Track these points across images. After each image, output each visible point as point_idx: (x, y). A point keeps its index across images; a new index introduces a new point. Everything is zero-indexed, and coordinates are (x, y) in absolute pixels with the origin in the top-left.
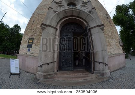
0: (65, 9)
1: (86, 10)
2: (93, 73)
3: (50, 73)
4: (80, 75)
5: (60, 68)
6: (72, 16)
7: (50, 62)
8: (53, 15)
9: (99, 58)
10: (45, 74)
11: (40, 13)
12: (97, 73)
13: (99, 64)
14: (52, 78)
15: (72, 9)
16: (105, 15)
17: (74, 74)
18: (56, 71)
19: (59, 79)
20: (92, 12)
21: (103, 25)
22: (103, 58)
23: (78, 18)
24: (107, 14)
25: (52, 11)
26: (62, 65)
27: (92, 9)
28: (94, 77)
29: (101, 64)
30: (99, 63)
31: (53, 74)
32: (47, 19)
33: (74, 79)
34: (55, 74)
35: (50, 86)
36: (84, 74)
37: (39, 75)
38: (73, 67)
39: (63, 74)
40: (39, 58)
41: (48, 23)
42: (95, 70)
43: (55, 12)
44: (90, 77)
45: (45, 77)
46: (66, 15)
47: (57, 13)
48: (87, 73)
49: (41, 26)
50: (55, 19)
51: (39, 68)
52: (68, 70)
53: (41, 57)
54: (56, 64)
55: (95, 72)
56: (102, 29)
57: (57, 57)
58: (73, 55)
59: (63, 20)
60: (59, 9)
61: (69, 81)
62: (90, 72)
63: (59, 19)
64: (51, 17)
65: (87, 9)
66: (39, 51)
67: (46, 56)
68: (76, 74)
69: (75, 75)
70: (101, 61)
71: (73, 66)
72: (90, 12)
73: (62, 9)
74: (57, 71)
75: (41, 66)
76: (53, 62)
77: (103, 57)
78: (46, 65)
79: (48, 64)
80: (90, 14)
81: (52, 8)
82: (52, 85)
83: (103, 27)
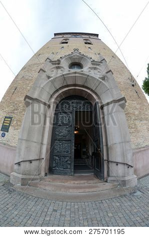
0: (64, 74)
1: (96, 75)
2: (106, 182)
3: (32, 177)
4: (84, 183)
5: (51, 170)
6: (75, 85)
7: (33, 159)
8: (44, 82)
9: (116, 155)
10: (24, 177)
11: (26, 78)
12: (114, 181)
13: (117, 165)
14: (35, 185)
15: (75, 73)
16: (129, 81)
17: (72, 182)
18: (43, 174)
19: (47, 188)
20: (106, 78)
21: (123, 99)
22: (123, 155)
23: (84, 89)
24: (132, 79)
25: (44, 75)
26: (54, 165)
27: (107, 73)
28: (108, 187)
29: (119, 165)
30: (117, 164)
31: (38, 179)
32: (34, 89)
33: (71, 190)
34: (41, 179)
35: (30, 197)
36: (91, 182)
37: (15, 177)
38: (73, 170)
39: (54, 180)
40: (17, 151)
41: (35, 96)
42: (110, 175)
43: (49, 77)
44: (101, 189)
45: (24, 182)
46: (65, 84)
47: (50, 79)
48: (96, 180)
49: (25, 100)
50: (47, 89)
51: (16, 167)
52: (65, 174)
53: (20, 149)
54: (44, 164)
55: (109, 179)
56: (123, 106)
57: (47, 152)
58: (73, 151)
59: (60, 92)
60: (56, 74)
61: (62, 192)
62: (100, 179)
63: (54, 90)
64: (42, 86)
65: (99, 73)
66: (17, 139)
67: (28, 149)
68: (76, 182)
69: (74, 183)
70: (119, 160)
71: (73, 167)
72: (103, 78)
73: (60, 73)
74: (46, 175)
75: (19, 164)
76: (39, 160)
77: (123, 153)
78: (28, 163)
79: (31, 161)
80: (103, 82)
81: (45, 72)
82: (33, 196)
83: (123, 102)
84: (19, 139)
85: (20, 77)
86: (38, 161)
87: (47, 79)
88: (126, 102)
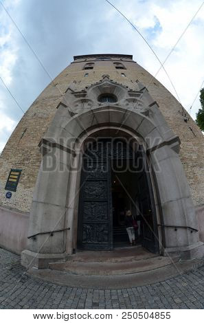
0: (93, 108)
1: (137, 109)
2: (162, 255)
3: (54, 256)
4: (131, 260)
5: (80, 245)
6: (109, 124)
7: (56, 230)
8: (66, 121)
9: (174, 217)
10: (43, 256)
11: (40, 115)
12: (173, 253)
13: (176, 230)
14: (60, 268)
15: (108, 107)
16: (179, 115)
17: (113, 260)
18: (69, 250)
19: (78, 271)
20: (150, 113)
21: (177, 139)
22: (184, 216)
24: (183, 112)
25: (65, 112)
26: (85, 237)
27: (151, 105)
28: (166, 263)
29: (179, 230)
30: (176, 228)
31: (62, 259)
32: (53, 130)
33: (113, 272)
34: (68, 258)
35: (55, 286)
36: (141, 257)
37: (29, 258)
38: (112, 243)
39: (87, 258)
40: (31, 216)
41: (56, 139)
42: (167, 245)
43: (72, 114)
44: (156, 266)
45: (43, 264)
46: (95, 123)
47: (74, 117)
48: (147, 255)
49: (40, 145)
50: (71, 131)
51: (30, 242)
52: (101, 249)
53: (35, 217)
54: (70, 236)
55: (166, 251)
56: (177, 149)
57: (74, 219)
58: (111, 215)
59: (89, 134)
60: (81, 109)
61: (101, 275)
62: (154, 253)
63: (80, 132)
64: (63, 126)
65: (140, 107)
66: (31, 202)
67: (47, 215)
68: (120, 260)
69: (116, 262)
70: (178, 223)
71: (112, 239)
72: (147, 113)
73: (86, 108)
74: (74, 252)
75: (34, 237)
76: (64, 230)
77: (184, 213)
78: (48, 236)
79: (52, 234)
80: (147, 118)
81: (66, 106)
82: (58, 285)
83: (177, 143)
84: (33, 201)
85: (31, 115)
86: (63, 232)
87: (69, 116)
88: (180, 143)
